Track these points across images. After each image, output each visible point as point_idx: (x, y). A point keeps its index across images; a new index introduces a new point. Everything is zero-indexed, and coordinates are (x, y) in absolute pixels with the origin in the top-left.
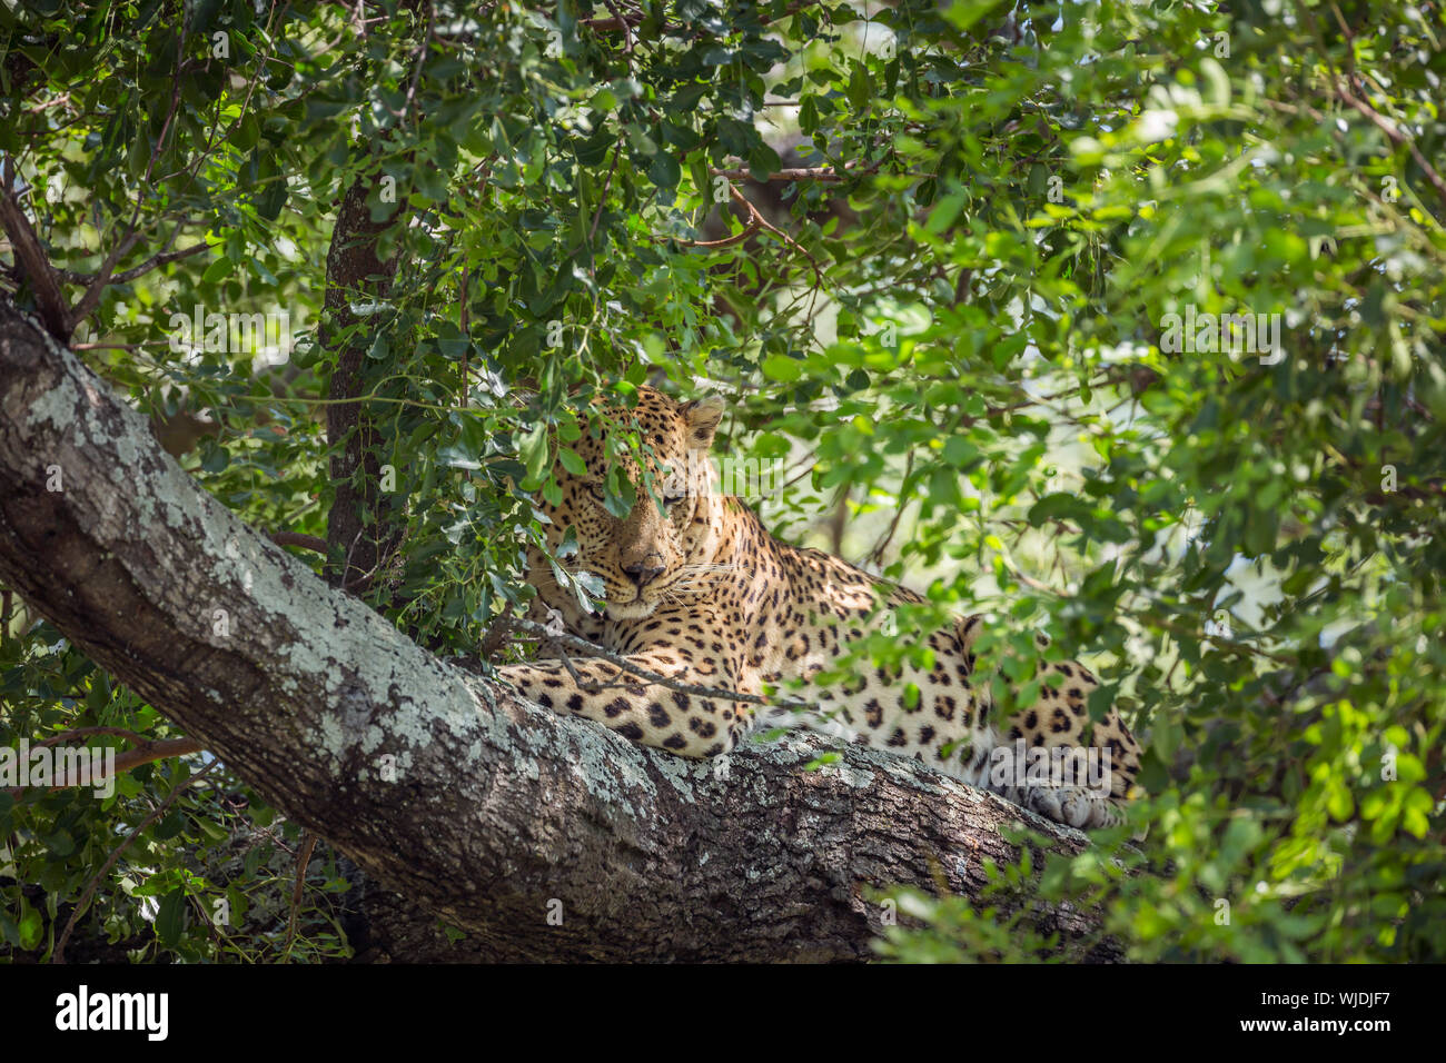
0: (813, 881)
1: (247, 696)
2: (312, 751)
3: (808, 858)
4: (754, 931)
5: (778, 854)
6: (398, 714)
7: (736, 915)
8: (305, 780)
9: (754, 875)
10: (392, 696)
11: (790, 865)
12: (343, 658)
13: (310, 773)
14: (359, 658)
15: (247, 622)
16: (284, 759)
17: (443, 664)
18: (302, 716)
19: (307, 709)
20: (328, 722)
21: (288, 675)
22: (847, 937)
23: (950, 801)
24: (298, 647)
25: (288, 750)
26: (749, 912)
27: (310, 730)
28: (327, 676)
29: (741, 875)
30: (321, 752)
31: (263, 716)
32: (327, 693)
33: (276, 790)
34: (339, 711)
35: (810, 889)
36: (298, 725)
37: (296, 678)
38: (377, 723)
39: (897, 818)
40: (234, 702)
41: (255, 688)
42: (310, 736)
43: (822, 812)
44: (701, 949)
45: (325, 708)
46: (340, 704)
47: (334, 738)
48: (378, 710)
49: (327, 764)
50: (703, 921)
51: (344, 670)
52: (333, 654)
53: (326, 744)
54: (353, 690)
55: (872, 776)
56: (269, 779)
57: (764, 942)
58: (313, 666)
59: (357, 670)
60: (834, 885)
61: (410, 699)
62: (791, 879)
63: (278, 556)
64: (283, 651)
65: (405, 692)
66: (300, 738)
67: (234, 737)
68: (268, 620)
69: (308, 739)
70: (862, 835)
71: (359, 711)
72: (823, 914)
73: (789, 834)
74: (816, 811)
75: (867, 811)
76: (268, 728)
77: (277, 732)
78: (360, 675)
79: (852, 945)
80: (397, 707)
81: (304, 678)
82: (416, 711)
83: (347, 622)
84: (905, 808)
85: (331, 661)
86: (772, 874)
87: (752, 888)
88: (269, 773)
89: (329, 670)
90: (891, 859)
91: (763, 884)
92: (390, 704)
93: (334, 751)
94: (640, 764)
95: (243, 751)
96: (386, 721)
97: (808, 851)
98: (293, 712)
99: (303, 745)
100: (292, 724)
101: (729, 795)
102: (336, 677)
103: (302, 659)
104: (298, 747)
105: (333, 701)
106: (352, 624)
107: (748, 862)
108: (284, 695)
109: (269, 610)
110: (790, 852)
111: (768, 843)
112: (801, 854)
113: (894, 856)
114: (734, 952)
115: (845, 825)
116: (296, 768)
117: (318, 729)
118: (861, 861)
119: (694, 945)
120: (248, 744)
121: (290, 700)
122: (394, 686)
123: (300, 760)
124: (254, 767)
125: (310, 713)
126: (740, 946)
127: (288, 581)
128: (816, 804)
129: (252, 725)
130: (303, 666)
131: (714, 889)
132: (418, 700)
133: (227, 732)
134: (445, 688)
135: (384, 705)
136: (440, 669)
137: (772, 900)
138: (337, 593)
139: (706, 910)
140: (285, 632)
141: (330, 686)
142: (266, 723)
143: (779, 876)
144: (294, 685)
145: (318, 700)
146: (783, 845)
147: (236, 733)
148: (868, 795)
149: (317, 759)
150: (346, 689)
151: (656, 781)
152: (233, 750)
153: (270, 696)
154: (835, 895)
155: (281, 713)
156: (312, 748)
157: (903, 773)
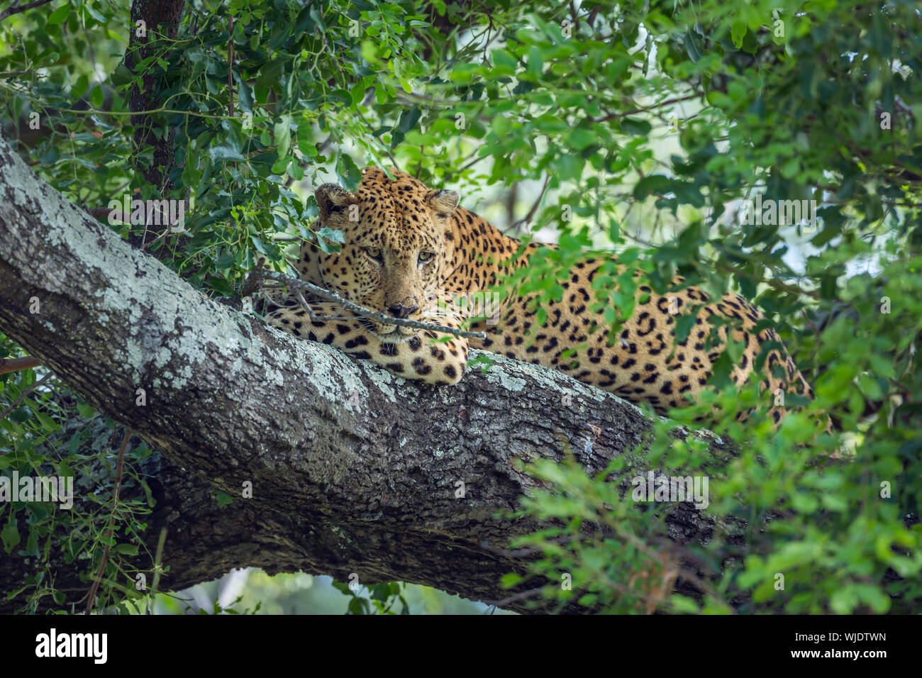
0: (482, 458)
1: (73, 327)
2: (120, 366)
3: (478, 441)
4: (439, 494)
5: (457, 439)
6: (182, 339)
7: (426, 482)
8: (115, 387)
9: (439, 454)
10: (177, 327)
11: (465, 446)
12: (142, 299)
13: (118, 382)
14: (153, 299)
15: (73, 274)
16: (99, 371)
17: (214, 303)
18: (112, 340)
19: (116, 335)
20: (131, 345)
21: (101, 311)
22: (507, 498)
23: (580, 400)
24: (109, 291)
25: (103, 365)
26: (436, 481)
27: (118, 351)
28: (130, 312)
29: (430, 454)
30: (127, 367)
31: (85, 341)
32: (130, 324)
33: (94, 394)
34: (139, 336)
35: (480, 463)
36: (110, 347)
37: (108, 313)
38: (167, 346)
39: (542, 412)
40: (64, 331)
41: (79, 321)
42: (118, 355)
43: (489, 408)
44: (400, 507)
45: (129, 335)
46: (139, 333)
47: (136, 357)
48: (166, 337)
49: (130, 375)
50: (402, 487)
51: (142, 307)
52: (134, 296)
53: (129, 360)
54: (150, 321)
55: (524, 382)
56: (89, 386)
57: (446, 502)
58: (120, 305)
59: (152, 308)
60: (497, 461)
61: (190, 328)
62: (465, 456)
63: (95, 226)
64: (98, 294)
65: (186, 323)
66: (111, 357)
67: (63, 356)
68: (88, 271)
69: (116, 357)
70: (517, 425)
71: (153, 337)
72: (489, 482)
73: (464, 425)
74: (484, 408)
75: (521, 408)
76: (88, 349)
77: (95, 353)
78: (154, 311)
79: (510, 504)
80: (181, 334)
81: (114, 313)
82: (195, 337)
83: (145, 273)
84: (548, 406)
85: (133, 301)
86: (452, 453)
87: (438, 463)
88: (89, 381)
89: (132, 308)
90: (538, 442)
91: (445, 460)
92: (176, 332)
93: (136, 366)
94: (357, 374)
95: (70, 366)
96: (173, 344)
97: (478, 436)
98: (106, 336)
99: (113, 361)
100: (105, 346)
101: (421, 396)
102: (137, 313)
103: (112, 300)
104: (110, 363)
105: (134, 330)
106: (148, 275)
107: (435, 444)
108: (99, 326)
109: (89, 265)
110: (465, 437)
111: (449, 431)
112: (472, 439)
113: (540, 440)
114: (425, 509)
115: (505, 418)
116: (108, 379)
117: (124, 350)
118: (516, 444)
119: (396, 504)
120: (74, 360)
121: (104, 329)
122: (179, 319)
123: (112, 372)
124: (78, 377)
125: (118, 339)
126: (430, 505)
127: (102, 244)
128: (484, 403)
129: (77, 347)
130: (113, 305)
131: (410, 464)
132: (196, 329)
133: (57, 352)
134: (215, 320)
135: (171, 333)
136: (212, 307)
137: (452, 471)
138: (138, 253)
139: (405, 478)
140: (100, 281)
141: (133, 320)
142: (87, 346)
143: (457, 454)
144: (107, 318)
145: (124, 329)
146: (460, 432)
147: (65, 353)
148: (521, 396)
149: (124, 372)
150: (145, 321)
151: (368, 386)
152: (64, 366)
153: (89, 326)
154: (497, 468)
155: (98, 339)
156: (120, 364)
157: (547, 381)
